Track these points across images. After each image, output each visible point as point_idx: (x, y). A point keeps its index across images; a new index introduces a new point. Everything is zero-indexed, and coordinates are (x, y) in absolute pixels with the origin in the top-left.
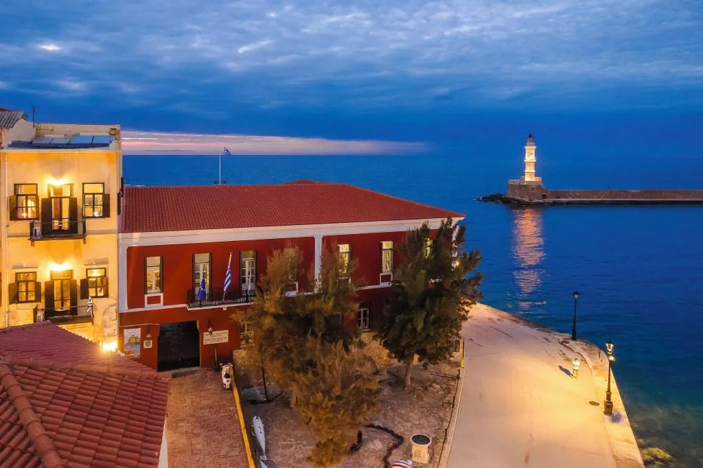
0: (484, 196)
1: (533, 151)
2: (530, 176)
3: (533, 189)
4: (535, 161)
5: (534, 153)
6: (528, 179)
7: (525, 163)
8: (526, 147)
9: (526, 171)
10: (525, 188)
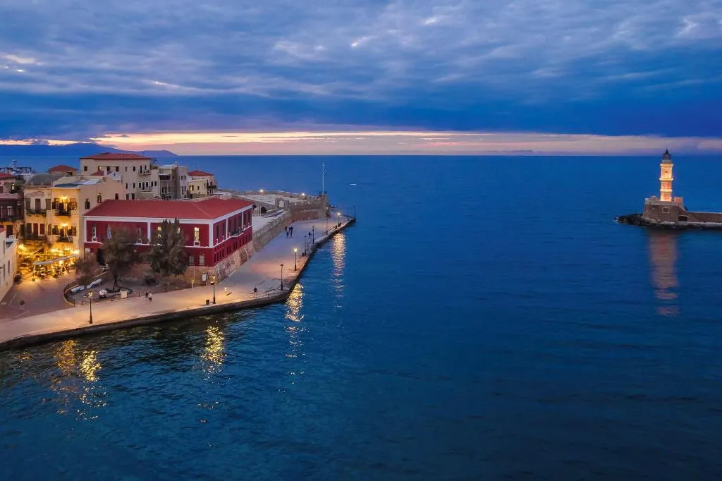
0: (621, 215)
1: (670, 170)
2: (666, 195)
3: (666, 210)
4: (672, 179)
5: (671, 170)
6: (662, 199)
7: (660, 181)
8: (661, 165)
9: (661, 190)
10: (657, 208)
